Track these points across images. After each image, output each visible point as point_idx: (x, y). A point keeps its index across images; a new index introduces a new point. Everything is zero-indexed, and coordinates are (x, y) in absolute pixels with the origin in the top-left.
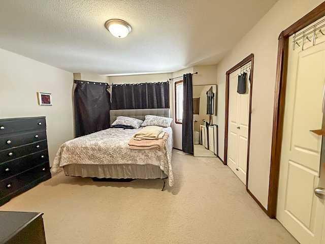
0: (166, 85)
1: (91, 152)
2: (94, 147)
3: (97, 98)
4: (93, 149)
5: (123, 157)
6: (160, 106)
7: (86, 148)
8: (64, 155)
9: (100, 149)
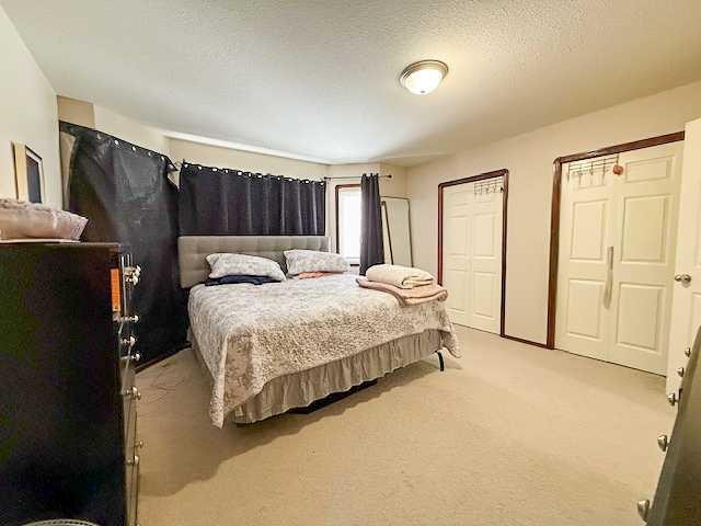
0: (321, 187)
1: (327, 332)
2: (333, 317)
3: (142, 195)
4: (332, 324)
5: (390, 327)
6: (308, 232)
7: (314, 324)
8: (258, 359)
9: (347, 321)
